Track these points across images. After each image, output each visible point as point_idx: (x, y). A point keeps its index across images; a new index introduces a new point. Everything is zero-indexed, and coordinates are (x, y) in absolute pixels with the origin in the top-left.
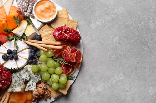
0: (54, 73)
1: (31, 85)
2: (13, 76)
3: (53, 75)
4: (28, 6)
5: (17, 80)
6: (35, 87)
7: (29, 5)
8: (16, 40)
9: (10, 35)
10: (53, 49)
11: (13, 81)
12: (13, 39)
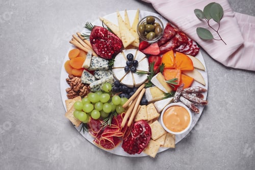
0: (94, 109)
1: (89, 79)
2: (105, 61)
3: (93, 106)
4: (188, 100)
5: (99, 63)
6: (84, 82)
7: (190, 100)
8: (148, 74)
9: (155, 69)
10: (124, 115)
11: (100, 58)
12: (150, 71)
